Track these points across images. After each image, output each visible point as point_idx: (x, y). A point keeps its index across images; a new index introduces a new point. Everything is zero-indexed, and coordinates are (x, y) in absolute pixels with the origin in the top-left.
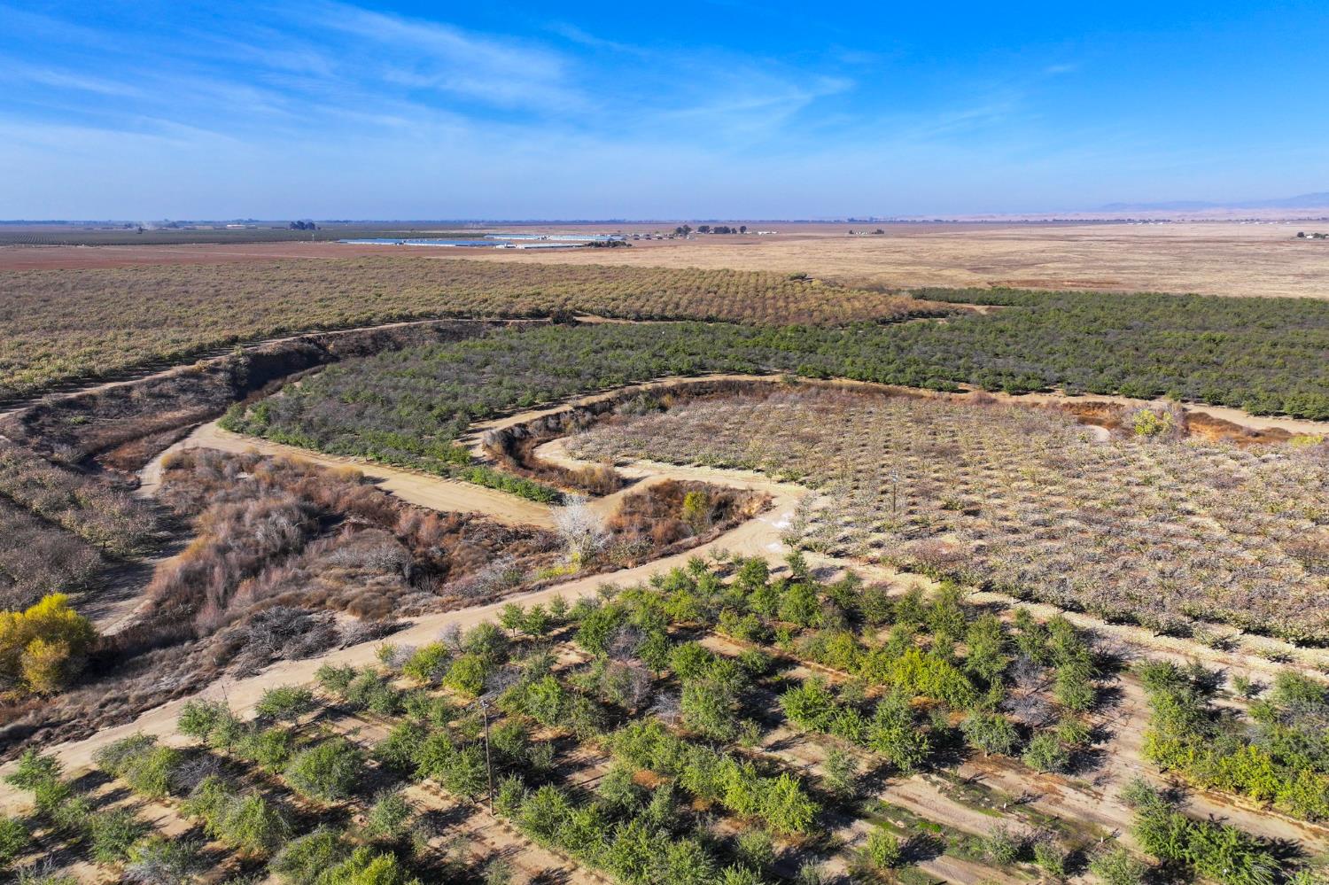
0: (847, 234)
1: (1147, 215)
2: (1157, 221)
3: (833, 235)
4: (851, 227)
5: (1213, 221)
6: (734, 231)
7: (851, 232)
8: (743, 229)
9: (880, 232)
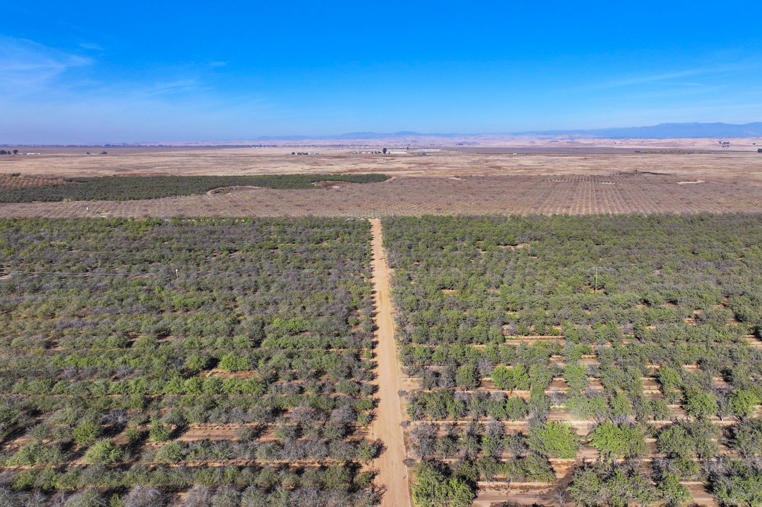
0: (86, 154)
1: (262, 143)
2: (265, 146)
3: (76, 155)
4: (87, 150)
5: (289, 146)
6: (9, 153)
7: (88, 153)
8: (16, 152)
9: (105, 153)
